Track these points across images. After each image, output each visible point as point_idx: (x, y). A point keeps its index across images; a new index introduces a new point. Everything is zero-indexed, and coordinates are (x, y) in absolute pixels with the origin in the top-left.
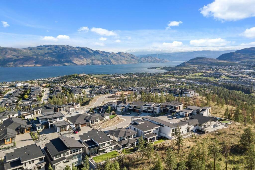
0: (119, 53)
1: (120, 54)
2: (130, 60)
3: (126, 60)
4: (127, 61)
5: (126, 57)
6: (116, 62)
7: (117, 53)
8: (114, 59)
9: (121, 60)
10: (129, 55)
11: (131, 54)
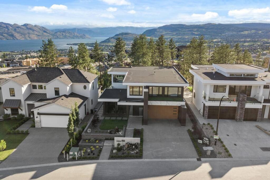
0: (25, 25)
1: (27, 26)
2: (41, 34)
3: (36, 35)
4: (38, 35)
5: (36, 30)
6: (21, 37)
7: (22, 25)
8: (18, 32)
9: (29, 33)
10: (39, 28)
11: (43, 27)
